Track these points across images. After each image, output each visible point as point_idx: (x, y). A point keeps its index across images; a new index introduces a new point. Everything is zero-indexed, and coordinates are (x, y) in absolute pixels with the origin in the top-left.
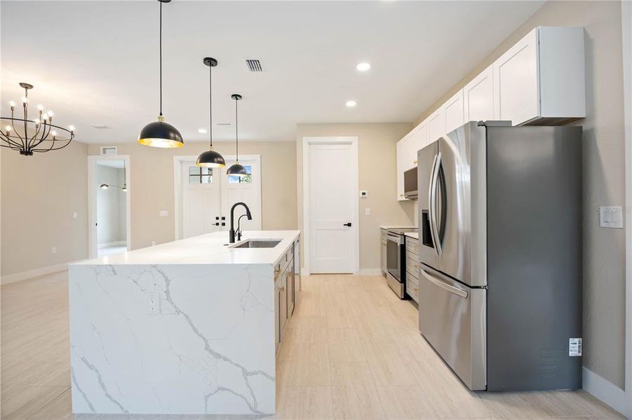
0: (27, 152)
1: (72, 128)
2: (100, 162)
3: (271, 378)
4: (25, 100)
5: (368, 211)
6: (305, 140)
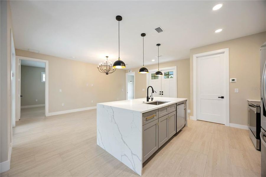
0: (107, 74)
2: (129, 75)
3: (140, 160)
4: (106, 60)
5: (236, 90)
6: (195, 56)
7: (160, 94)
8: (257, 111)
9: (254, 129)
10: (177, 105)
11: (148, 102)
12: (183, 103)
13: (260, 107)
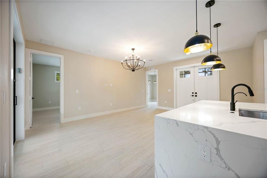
0: (133, 70)
2: (149, 73)
4: (133, 54)
7: (193, 96)
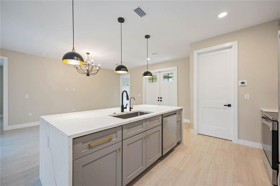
0: (88, 75)
1: (99, 65)
2: (123, 77)
5: (247, 96)
6: (195, 52)
7: (159, 101)
8: (273, 128)
9: (269, 148)
10: (164, 117)
11: (122, 113)
12: (176, 114)
13: (278, 122)
